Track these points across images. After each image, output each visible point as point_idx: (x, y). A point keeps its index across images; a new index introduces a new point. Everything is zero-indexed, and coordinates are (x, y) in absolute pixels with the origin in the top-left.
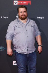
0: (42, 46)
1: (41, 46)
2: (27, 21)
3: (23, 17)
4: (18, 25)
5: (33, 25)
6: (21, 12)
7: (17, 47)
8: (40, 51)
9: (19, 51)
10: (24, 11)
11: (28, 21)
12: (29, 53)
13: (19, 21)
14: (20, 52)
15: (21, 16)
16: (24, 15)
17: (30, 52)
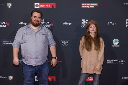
0: (57, 58)
1: (55, 59)
2: (39, 28)
3: (36, 23)
4: (27, 32)
5: (45, 34)
6: (35, 17)
7: (24, 58)
8: (54, 64)
9: (26, 62)
10: (39, 16)
11: (41, 28)
12: (37, 65)
13: (29, 27)
14: (28, 63)
15: (34, 21)
16: (38, 21)
17: (40, 64)
